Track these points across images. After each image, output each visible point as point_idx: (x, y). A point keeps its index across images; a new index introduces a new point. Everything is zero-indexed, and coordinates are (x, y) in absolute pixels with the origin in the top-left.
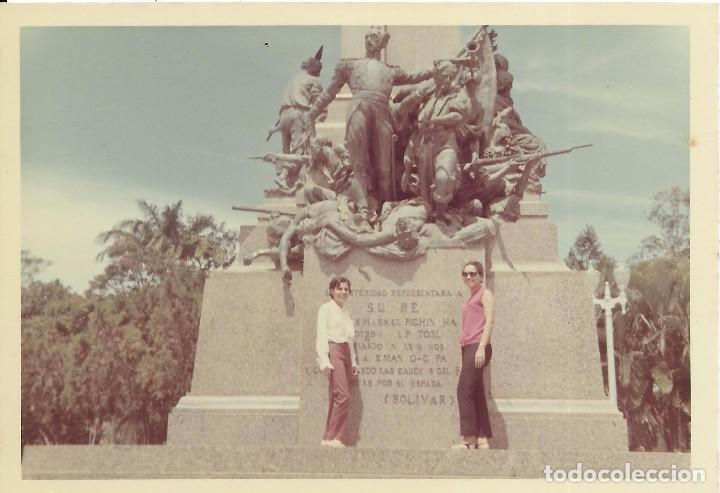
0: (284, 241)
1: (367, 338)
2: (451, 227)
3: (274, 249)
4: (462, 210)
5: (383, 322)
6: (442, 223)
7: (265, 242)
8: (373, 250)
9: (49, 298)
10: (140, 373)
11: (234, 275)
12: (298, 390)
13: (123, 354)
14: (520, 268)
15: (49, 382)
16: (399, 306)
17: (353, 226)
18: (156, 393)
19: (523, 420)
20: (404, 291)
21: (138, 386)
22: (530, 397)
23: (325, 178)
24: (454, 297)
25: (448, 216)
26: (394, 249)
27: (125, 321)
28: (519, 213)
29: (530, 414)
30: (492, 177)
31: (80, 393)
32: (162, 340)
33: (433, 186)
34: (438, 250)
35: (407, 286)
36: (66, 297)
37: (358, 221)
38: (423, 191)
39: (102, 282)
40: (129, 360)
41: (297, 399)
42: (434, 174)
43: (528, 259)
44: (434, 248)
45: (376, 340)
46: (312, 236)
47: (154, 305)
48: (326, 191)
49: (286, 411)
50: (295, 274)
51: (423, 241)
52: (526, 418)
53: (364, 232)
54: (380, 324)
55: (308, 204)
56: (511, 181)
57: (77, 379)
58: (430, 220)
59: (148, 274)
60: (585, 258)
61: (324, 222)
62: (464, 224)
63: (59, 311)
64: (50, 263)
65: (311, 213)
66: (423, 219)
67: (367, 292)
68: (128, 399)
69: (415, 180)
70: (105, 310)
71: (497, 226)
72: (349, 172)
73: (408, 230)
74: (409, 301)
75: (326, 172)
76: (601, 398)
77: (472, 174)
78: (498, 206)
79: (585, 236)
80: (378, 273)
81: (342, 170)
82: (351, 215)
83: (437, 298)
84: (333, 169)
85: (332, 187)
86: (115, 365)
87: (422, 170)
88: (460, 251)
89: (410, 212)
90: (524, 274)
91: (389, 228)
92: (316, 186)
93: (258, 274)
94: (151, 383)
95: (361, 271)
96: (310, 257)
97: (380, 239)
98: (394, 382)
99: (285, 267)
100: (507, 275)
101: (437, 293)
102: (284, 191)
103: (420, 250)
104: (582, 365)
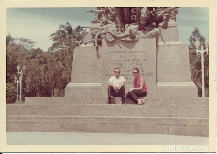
0: (96, 37)
1: (121, 65)
2: (146, 31)
3: (94, 40)
4: (150, 26)
5: (125, 60)
6: (143, 30)
7: (91, 38)
8: (122, 39)
9: (37, 53)
10: (63, 75)
11: (82, 48)
12: (101, 81)
13: (58, 70)
14: (167, 43)
15: (38, 78)
16: (130, 56)
17: (116, 32)
18: (67, 81)
19: (167, 88)
20: (131, 51)
21: (62, 79)
22: (169, 82)
23: (109, 17)
24: (147, 53)
25: (145, 28)
26: (128, 39)
27: (58, 60)
28: (168, 26)
29: (168, 87)
30: (159, 15)
31: (47, 81)
32: (68, 65)
33: (140, 19)
34: (142, 39)
35: (132, 50)
36: (42, 53)
37: (118, 30)
38: (137, 21)
39: (52, 48)
40: (59, 72)
41: (101, 83)
42: (141, 15)
43: (170, 40)
44: (141, 38)
45: (123, 66)
46: (104, 35)
47: (66, 55)
48: (109, 21)
49: (98, 87)
50: (99, 47)
51: (137, 36)
52: (168, 88)
53: (120, 34)
54: (124, 61)
55: (104, 25)
56: (165, 16)
57: (45, 77)
58: (139, 29)
59: (65, 46)
60: (196, 37)
61: (108, 31)
62: (150, 30)
63: (40, 57)
64: (36, 43)
65: (104, 28)
66: (137, 29)
67: (121, 52)
68: (60, 83)
69: (135, 17)
70: (51, 57)
71: (160, 30)
72: (116, 15)
73: (133, 33)
74: (133, 54)
75: (109, 15)
76: (190, 82)
77: (153, 14)
78: (161, 24)
79: (195, 30)
80: (124, 46)
81: (114, 14)
82: (116, 28)
83: (141, 53)
84: (111, 14)
85: (111, 20)
86: (56, 73)
87: (137, 14)
88: (148, 39)
89: (133, 27)
90: (168, 45)
91: (127, 32)
92: (106, 19)
93: (89, 47)
94: (66, 78)
95: (119, 46)
96: (104, 42)
97: (124, 36)
98: (129, 78)
99: (97, 45)
100: (163, 45)
101: (141, 52)
102: (97, 21)
103: (136, 39)
104: (184, 72)
